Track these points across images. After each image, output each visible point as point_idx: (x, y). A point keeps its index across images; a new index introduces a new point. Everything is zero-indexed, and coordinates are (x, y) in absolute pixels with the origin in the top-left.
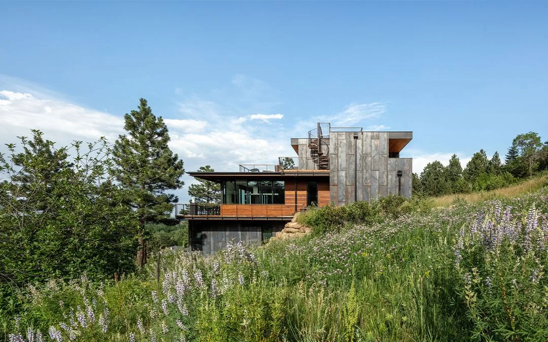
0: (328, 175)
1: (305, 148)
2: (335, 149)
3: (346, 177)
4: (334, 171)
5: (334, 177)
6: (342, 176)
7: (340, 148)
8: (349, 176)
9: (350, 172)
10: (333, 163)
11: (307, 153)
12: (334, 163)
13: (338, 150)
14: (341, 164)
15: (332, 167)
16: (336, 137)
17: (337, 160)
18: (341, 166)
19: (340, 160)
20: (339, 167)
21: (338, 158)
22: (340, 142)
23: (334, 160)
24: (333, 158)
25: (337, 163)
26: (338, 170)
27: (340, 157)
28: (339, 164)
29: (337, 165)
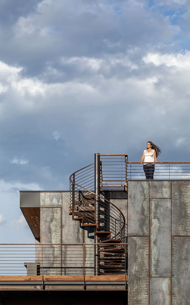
0: (123, 288)
1: (57, 216)
2: (142, 223)
3: (171, 294)
4: (139, 279)
5: (138, 292)
6: (161, 291)
7: (155, 222)
8: (179, 292)
9: (182, 281)
10: (136, 258)
11: (65, 230)
12: (139, 260)
13: (150, 224)
14: (158, 261)
15: (133, 268)
16: (146, 192)
17: (146, 252)
18: (157, 265)
19: (154, 251)
20: (153, 269)
21: (150, 246)
22: (156, 204)
23: (140, 250)
24: (138, 247)
25: (146, 257)
26: (150, 276)
27: (155, 243)
28: (153, 262)
29: (147, 262)
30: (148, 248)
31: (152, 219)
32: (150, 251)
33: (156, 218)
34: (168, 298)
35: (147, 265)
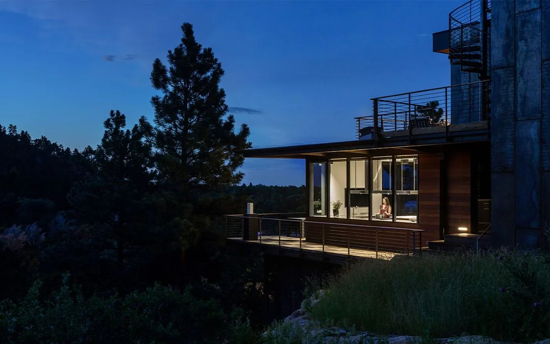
0: (485, 138)
2: (507, 50)
3: (542, 142)
4: (503, 125)
5: (502, 142)
6: (528, 139)
7: (521, 45)
10: (500, 98)
12: (503, 99)
13: (516, 49)
14: (525, 98)
15: (496, 111)
17: (511, 88)
18: (524, 104)
20: (519, 110)
21: (515, 80)
22: (523, 20)
23: (504, 87)
24: (502, 82)
25: (511, 94)
26: (516, 119)
27: (522, 74)
28: (519, 100)
29: (512, 102)
30: (513, 82)
31: (517, 43)
32: (515, 85)
33: (522, 40)
34: (537, 146)
35: (512, 105)
